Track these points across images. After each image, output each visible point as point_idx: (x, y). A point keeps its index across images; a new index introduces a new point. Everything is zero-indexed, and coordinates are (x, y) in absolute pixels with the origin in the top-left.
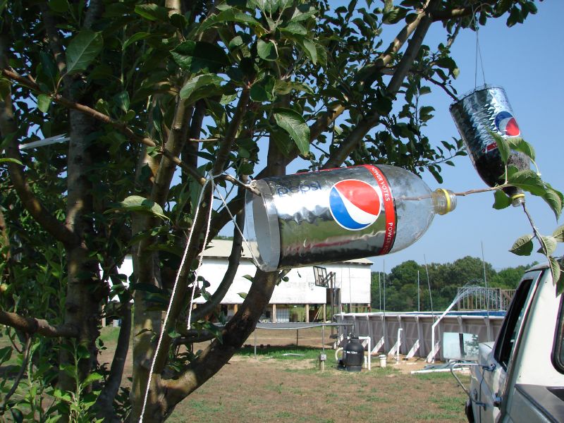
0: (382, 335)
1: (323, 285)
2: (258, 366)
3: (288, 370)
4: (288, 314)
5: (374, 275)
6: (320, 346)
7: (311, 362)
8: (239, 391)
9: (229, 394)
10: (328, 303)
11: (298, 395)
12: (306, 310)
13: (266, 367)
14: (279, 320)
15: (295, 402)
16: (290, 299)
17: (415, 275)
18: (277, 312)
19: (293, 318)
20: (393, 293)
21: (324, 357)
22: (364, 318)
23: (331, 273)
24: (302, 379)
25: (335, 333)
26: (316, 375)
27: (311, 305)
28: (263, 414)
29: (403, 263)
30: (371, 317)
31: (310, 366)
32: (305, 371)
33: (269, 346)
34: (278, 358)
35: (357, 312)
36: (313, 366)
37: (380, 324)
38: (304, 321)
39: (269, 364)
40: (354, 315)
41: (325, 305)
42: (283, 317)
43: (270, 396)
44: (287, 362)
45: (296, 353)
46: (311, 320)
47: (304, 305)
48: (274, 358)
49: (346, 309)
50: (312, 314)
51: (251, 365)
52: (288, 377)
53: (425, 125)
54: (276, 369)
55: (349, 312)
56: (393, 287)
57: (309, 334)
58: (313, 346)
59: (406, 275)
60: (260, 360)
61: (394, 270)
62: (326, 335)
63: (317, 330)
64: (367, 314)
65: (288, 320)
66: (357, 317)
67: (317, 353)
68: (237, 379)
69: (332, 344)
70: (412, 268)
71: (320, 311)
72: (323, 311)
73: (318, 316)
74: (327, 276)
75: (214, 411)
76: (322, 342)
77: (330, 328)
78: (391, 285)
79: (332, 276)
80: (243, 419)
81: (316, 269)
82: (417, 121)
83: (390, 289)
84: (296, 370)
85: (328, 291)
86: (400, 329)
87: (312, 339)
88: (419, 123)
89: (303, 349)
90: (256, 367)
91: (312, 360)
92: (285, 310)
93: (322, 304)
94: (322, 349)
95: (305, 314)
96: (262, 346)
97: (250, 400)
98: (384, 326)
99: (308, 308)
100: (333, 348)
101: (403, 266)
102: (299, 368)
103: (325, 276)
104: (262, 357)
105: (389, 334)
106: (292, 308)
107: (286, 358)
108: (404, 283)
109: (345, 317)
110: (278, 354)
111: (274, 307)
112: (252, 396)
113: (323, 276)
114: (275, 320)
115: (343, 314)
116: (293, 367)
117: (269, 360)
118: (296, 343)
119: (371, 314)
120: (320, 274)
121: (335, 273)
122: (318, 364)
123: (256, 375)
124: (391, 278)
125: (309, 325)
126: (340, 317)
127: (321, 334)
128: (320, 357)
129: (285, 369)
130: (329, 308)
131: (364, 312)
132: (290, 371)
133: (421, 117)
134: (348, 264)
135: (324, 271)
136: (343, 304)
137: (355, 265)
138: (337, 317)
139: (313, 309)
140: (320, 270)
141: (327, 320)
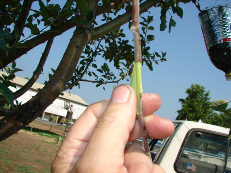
1: (67, 109)
2: (31, 136)
3: (43, 141)
4: (49, 117)
6: (59, 134)
7: (54, 140)
8: (20, 145)
9: (15, 146)
10: (67, 117)
11: (45, 153)
12: (57, 118)
13: (34, 137)
14: (45, 119)
15: (43, 156)
16: (51, 111)
18: (45, 116)
19: (51, 120)
21: (60, 139)
23: (71, 105)
24: (49, 146)
25: (67, 130)
26: (55, 146)
27: (59, 116)
28: (28, 158)
31: (53, 141)
32: (51, 143)
33: (38, 129)
34: (41, 135)
36: (55, 142)
38: (55, 122)
39: (36, 137)
41: (65, 118)
42: (47, 118)
43: (33, 151)
44: (44, 138)
45: (48, 134)
46: (58, 122)
47: (56, 116)
48: (39, 134)
49: (74, 121)
50: (59, 120)
51: (28, 135)
52: (43, 144)
54: (39, 140)
57: (56, 128)
58: (56, 133)
60: (33, 134)
62: (63, 130)
63: (59, 127)
65: (48, 120)
67: (57, 137)
68: (20, 140)
69: (64, 134)
71: (62, 119)
72: (64, 120)
73: (61, 121)
74: (69, 106)
75: (6, 153)
76: (61, 132)
77: (65, 127)
80: (18, 159)
82: (145, 40)
84: (47, 142)
85: (68, 112)
87: (57, 130)
89: (52, 133)
90: (30, 137)
91: (55, 139)
92: (48, 116)
93: (64, 117)
94: (60, 135)
95: (56, 119)
96: (35, 128)
97: (24, 151)
99: (58, 117)
100: (64, 136)
102: (49, 141)
103: (68, 106)
104: (33, 133)
106: (51, 115)
107: (44, 135)
110: (41, 133)
111: (44, 113)
112: (25, 149)
113: (67, 105)
114: (43, 119)
116: (46, 140)
117: (37, 135)
118: (49, 130)
120: (67, 104)
121: (73, 106)
122: (57, 141)
123: (29, 140)
125: (57, 124)
126: (71, 124)
127: (61, 129)
129: (42, 140)
130: (67, 119)
132: (44, 141)
133: (147, 38)
134: (79, 103)
135: (69, 103)
136: (73, 119)
137: (82, 104)
138: (69, 124)
139: (60, 118)
140: (67, 103)
141: (64, 124)
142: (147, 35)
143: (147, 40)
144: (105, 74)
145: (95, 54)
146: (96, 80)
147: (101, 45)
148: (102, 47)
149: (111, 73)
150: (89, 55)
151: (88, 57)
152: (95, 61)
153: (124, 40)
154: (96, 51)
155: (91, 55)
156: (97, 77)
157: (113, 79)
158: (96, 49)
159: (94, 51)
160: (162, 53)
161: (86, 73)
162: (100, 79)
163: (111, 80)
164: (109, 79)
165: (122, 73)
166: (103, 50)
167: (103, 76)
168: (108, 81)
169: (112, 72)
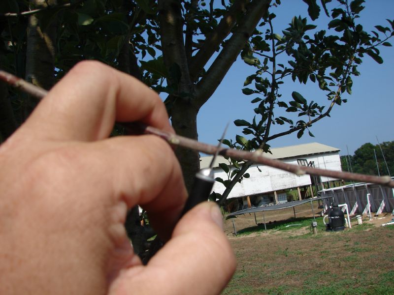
0: (356, 201)
2: (269, 238)
3: (291, 238)
4: (286, 196)
5: (342, 158)
6: (311, 216)
7: (307, 229)
8: (256, 259)
9: (250, 263)
10: (313, 184)
11: (300, 256)
12: (298, 192)
13: (275, 238)
14: (280, 202)
15: (298, 261)
17: (372, 153)
18: (278, 196)
19: (290, 199)
20: (359, 169)
21: (315, 224)
22: (340, 190)
23: (311, 162)
24: (302, 242)
25: (321, 204)
26: (311, 238)
27: (300, 187)
28: (276, 274)
29: (362, 146)
30: (344, 189)
31: (306, 232)
32: (304, 236)
33: (275, 222)
34: (282, 229)
35: (335, 187)
36: (308, 231)
37: (353, 193)
38: (298, 199)
39: (277, 235)
40: (332, 189)
41: (311, 186)
42: (283, 199)
43: (280, 260)
44: (290, 232)
45: (295, 224)
46: (303, 198)
47: (296, 188)
48: (279, 230)
49: (327, 185)
50: (303, 193)
51: (264, 238)
52: (291, 243)
53: (357, 17)
54: (282, 238)
55: (329, 188)
56: (358, 164)
57: (303, 208)
58: (307, 216)
59: (366, 154)
60: (270, 233)
61: (356, 152)
62: (315, 207)
63: (308, 204)
64: (342, 187)
65: (286, 201)
66: (335, 191)
67: (310, 222)
68: (254, 250)
69: (320, 213)
70: (369, 148)
71: (308, 191)
72: (310, 190)
73: (307, 194)
74: (308, 165)
75: (240, 277)
76: (312, 212)
77: (317, 201)
78: (357, 163)
79: (311, 165)
80: (261, 280)
81: (299, 161)
82: (349, 15)
83: (356, 166)
84: (296, 237)
86: (368, 195)
87: (306, 211)
88: (351, 15)
89: (300, 220)
90: (267, 239)
91: (307, 227)
92: (283, 194)
93: (309, 185)
94: (313, 218)
95: (298, 194)
96: (270, 222)
97: (265, 265)
98: (355, 194)
99: (299, 190)
100: (321, 216)
101: (362, 148)
102: (299, 234)
104: (270, 231)
105: (360, 198)
106: (288, 192)
107: (288, 228)
108: (365, 160)
109: (326, 192)
110: (282, 227)
111: (275, 193)
112: (266, 262)
114: (277, 202)
115: (324, 190)
116: (294, 235)
117: (277, 232)
118: (294, 217)
119: (345, 187)
120: (303, 164)
121: (313, 162)
122: (312, 229)
123: (268, 245)
124: (355, 158)
125: (302, 202)
126: (323, 192)
127: (310, 207)
128: (312, 224)
129: (288, 237)
130: (314, 187)
131: (339, 186)
132: (292, 238)
133: (353, 10)
134: (322, 154)
135: (305, 161)
136: (324, 183)
137: (328, 153)
138: (321, 193)
139: (303, 190)
140: (302, 161)
141: (314, 196)
143: (353, 14)
144: (302, 111)
145: (275, 85)
147: (279, 65)
148: (282, 66)
149: (311, 104)
150: (265, 92)
151: (265, 96)
152: (279, 96)
153: (317, 34)
154: (274, 80)
155: (269, 90)
156: (291, 122)
157: (319, 112)
158: (273, 75)
159: (271, 81)
160: (388, 22)
161: (274, 123)
162: (297, 123)
163: (317, 116)
164: (313, 115)
165: (331, 94)
166: (287, 70)
167: (300, 115)
168: (313, 118)
169: (312, 102)
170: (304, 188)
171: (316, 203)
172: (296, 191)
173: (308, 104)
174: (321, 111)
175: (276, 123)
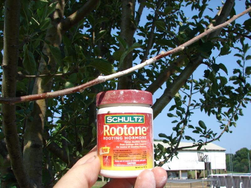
0: (232, 186)
1: (202, 160)
4: (187, 175)
5: (227, 155)
10: (206, 169)
14: (183, 177)
16: (187, 168)
17: (247, 154)
18: (182, 174)
19: (189, 177)
20: (237, 164)
22: (222, 177)
23: (206, 155)
25: (209, 184)
27: (197, 170)
29: (241, 149)
30: (226, 177)
35: (219, 173)
37: (231, 180)
38: (195, 178)
40: (218, 175)
41: (204, 170)
42: (185, 176)
46: (198, 177)
49: (214, 171)
50: (198, 174)
53: (249, 77)
55: (215, 173)
56: (237, 161)
57: (197, 184)
59: (243, 155)
61: (237, 152)
62: (205, 184)
64: (224, 175)
65: (187, 178)
66: (219, 177)
70: (245, 151)
71: (202, 173)
72: (203, 173)
73: (201, 175)
74: (204, 157)
78: (236, 160)
79: (206, 157)
81: (199, 154)
82: (244, 75)
83: (235, 162)
85: (206, 164)
86: (241, 183)
92: (185, 173)
93: (203, 170)
95: (195, 174)
98: (233, 181)
99: (196, 172)
101: (241, 150)
103: (203, 157)
105: (236, 185)
106: (189, 172)
108: (242, 159)
109: (214, 177)
111: (180, 172)
113: (202, 157)
114: (181, 177)
115: (212, 175)
119: (226, 175)
120: (201, 156)
121: (208, 155)
124: (236, 156)
125: (197, 180)
126: (211, 176)
127: (201, 184)
130: (206, 171)
131: (223, 173)
133: (246, 73)
134: (214, 151)
135: (202, 154)
136: (213, 170)
137: (218, 151)
138: (210, 176)
139: (199, 172)
140: (201, 154)
141: (205, 177)
142: (245, 67)
143: (246, 75)
144: (202, 134)
145: (188, 114)
146: (194, 143)
147: (194, 100)
148: (195, 101)
149: (209, 131)
150: (181, 117)
151: (181, 119)
152: (190, 121)
154: (188, 110)
155: (184, 116)
156: (194, 140)
157: (213, 137)
158: (188, 107)
159: (186, 111)
161: (183, 138)
162: (198, 141)
163: (211, 139)
164: (209, 138)
165: (222, 125)
166: (198, 105)
167: (201, 136)
168: (208, 140)
169: (210, 129)
170: (200, 172)
171: (206, 183)
172: (194, 171)
173: (207, 131)
174: (214, 137)
175: (185, 138)
